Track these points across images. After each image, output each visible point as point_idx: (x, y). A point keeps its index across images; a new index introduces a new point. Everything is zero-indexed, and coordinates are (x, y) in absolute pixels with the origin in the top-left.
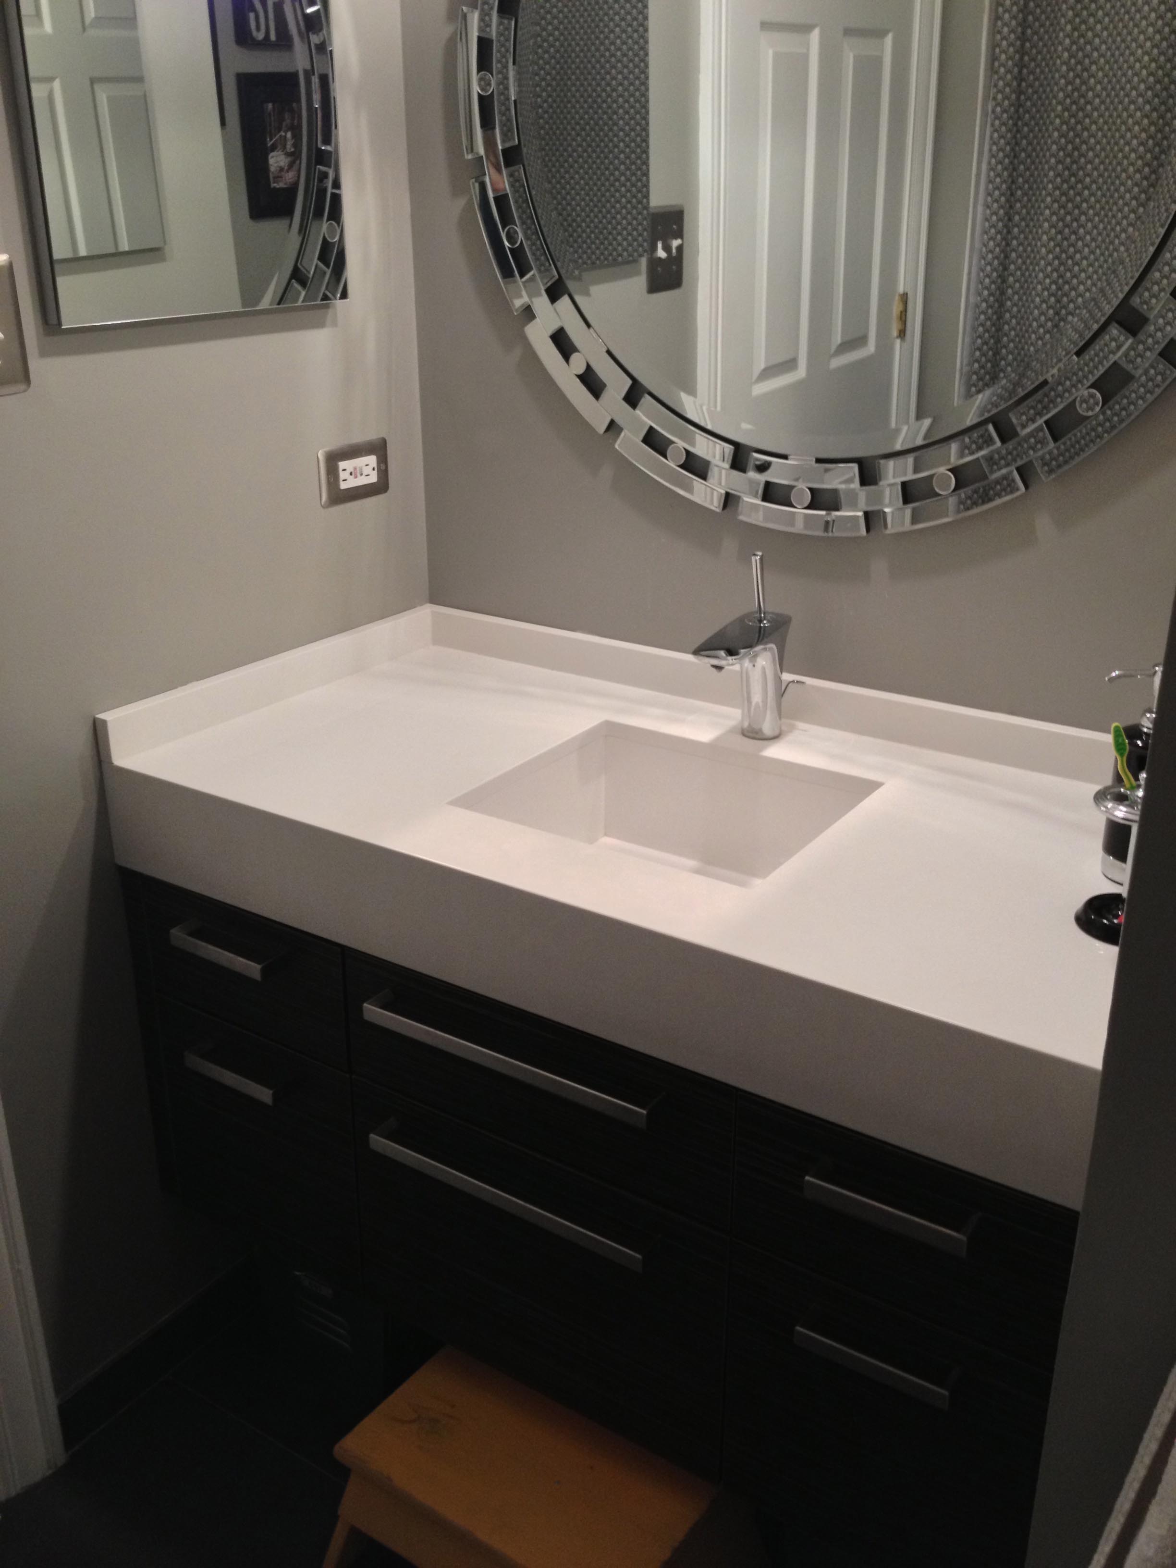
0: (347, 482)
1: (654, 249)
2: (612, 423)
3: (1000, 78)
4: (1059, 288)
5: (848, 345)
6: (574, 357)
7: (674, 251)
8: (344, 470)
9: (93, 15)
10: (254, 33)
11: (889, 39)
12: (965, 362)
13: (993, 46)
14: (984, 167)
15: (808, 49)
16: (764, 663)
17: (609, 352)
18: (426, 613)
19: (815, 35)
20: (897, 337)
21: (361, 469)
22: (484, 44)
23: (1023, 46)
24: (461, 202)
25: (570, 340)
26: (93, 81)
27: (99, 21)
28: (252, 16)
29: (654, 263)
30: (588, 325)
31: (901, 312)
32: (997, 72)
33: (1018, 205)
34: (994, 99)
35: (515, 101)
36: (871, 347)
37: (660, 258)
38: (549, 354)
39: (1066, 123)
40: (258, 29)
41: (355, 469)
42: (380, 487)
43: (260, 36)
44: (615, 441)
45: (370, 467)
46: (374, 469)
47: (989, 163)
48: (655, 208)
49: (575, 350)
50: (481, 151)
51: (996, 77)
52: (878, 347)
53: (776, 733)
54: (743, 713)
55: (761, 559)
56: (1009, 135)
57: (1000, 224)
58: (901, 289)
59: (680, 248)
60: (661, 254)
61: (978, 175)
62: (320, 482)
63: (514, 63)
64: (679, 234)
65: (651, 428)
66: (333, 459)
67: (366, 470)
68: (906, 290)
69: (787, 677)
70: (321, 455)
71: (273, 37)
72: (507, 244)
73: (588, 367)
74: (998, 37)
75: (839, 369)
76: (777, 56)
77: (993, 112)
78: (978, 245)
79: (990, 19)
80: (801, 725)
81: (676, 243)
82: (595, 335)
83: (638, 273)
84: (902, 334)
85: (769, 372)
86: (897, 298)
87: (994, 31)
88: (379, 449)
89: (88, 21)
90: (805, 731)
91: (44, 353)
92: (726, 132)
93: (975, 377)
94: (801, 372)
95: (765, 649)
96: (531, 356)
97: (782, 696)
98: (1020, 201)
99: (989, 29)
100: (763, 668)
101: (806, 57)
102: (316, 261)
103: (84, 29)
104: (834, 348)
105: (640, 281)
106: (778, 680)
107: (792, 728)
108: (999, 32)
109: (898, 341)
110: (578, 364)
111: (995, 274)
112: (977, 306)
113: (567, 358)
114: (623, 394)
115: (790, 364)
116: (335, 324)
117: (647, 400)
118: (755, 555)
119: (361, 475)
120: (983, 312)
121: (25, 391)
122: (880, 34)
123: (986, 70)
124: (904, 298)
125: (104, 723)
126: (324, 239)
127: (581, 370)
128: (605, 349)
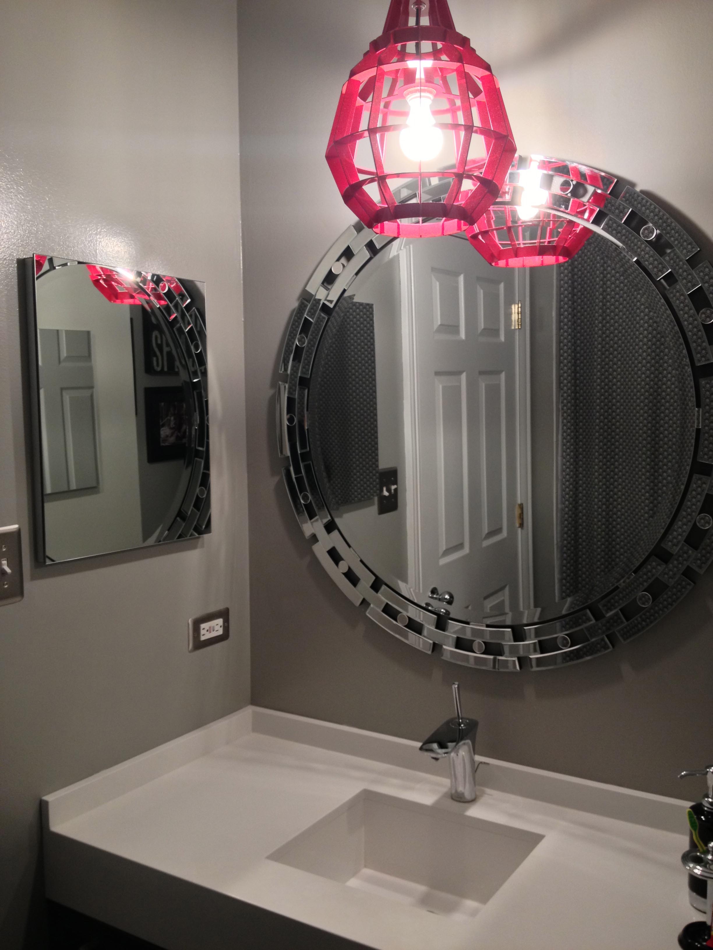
0: (205, 635)
1: (382, 491)
2: (364, 601)
3: (565, 392)
4: (607, 501)
5: (491, 534)
6: (341, 563)
7: (393, 491)
8: (204, 629)
9: (65, 355)
10: (156, 368)
11: (503, 376)
12: (559, 540)
13: (559, 376)
14: (560, 437)
15: (460, 383)
16: (464, 753)
17: (361, 561)
18: (249, 711)
19: (464, 376)
20: (519, 527)
21: (214, 627)
22: (290, 401)
23: (575, 376)
24: (276, 479)
25: (338, 554)
26: (62, 389)
27: (69, 358)
28: (155, 359)
29: (382, 498)
30: (349, 546)
31: (520, 514)
32: (562, 389)
33: (581, 456)
34: (562, 402)
35: (308, 429)
36: (505, 533)
37: (385, 496)
38: (327, 562)
39: (603, 415)
40: (158, 365)
41: (210, 628)
42: (224, 637)
43: (159, 369)
44: (366, 610)
45: (219, 626)
46: (221, 627)
47: (563, 435)
48: (382, 469)
49: (342, 559)
50: (289, 454)
51: (562, 391)
52: (508, 533)
53: (473, 797)
54: (451, 782)
55: (458, 687)
56: (572, 421)
57: (572, 467)
58: (519, 502)
59: (396, 490)
60: (386, 493)
61: (557, 441)
62: (189, 636)
63: (307, 410)
64: (395, 482)
65: (387, 604)
66: (197, 623)
67: (217, 628)
68: (523, 502)
69: (478, 758)
70: (190, 621)
71: (166, 369)
72: (302, 502)
73: (350, 568)
74: (562, 371)
75: (488, 547)
76: (444, 388)
77: (562, 409)
78: (560, 477)
79: (556, 363)
80: (488, 791)
81: (393, 487)
82: (353, 551)
83: (373, 504)
84: (521, 525)
85: (448, 552)
86: (517, 506)
87: (559, 369)
88: (224, 614)
89: (62, 358)
90: (491, 795)
91: (33, 578)
92: (419, 429)
93: (565, 548)
94: (466, 550)
95: (464, 744)
96: (315, 562)
97: (476, 771)
98: (582, 454)
99: (556, 367)
100: (463, 757)
101: (459, 387)
102: (192, 507)
103: (60, 362)
104: (484, 536)
105: (374, 509)
106: (473, 761)
107: (483, 793)
108: (562, 369)
109: (520, 530)
110: (343, 567)
111: (571, 493)
112: (563, 510)
113: (337, 564)
114: (370, 584)
115: (460, 546)
116: (202, 546)
117: (384, 587)
118: (454, 684)
119: (213, 631)
120: (566, 513)
121: (20, 600)
122: (499, 372)
123: (556, 389)
124: (521, 506)
125: (47, 803)
126: (197, 496)
127: (346, 570)
128: (359, 560)
